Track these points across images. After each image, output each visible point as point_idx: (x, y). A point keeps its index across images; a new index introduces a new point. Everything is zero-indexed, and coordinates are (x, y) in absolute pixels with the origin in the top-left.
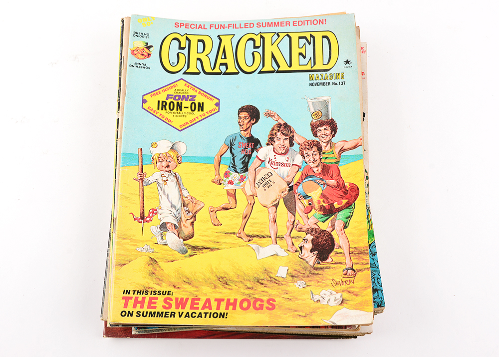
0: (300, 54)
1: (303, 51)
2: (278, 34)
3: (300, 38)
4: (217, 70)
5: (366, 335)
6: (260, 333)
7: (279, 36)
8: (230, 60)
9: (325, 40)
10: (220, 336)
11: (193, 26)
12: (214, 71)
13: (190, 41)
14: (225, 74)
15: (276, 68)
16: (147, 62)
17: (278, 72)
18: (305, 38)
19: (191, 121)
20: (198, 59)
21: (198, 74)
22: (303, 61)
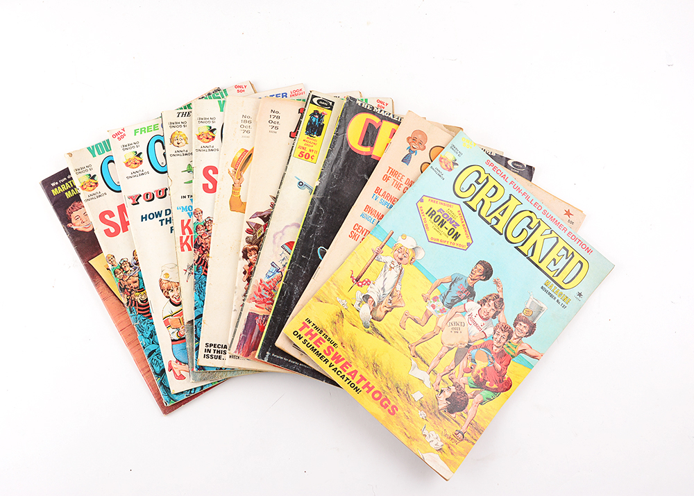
0: (554, 260)
1: (557, 259)
2: (551, 231)
3: (564, 247)
4: (488, 219)
7: (551, 233)
8: (504, 220)
9: (579, 265)
11: (499, 172)
12: (486, 218)
13: (488, 181)
14: (492, 227)
15: (530, 255)
16: (445, 173)
17: (528, 258)
18: (567, 251)
19: (441, 241)
20: (483, 200)
21: (474, 210)
22: (552, 267)
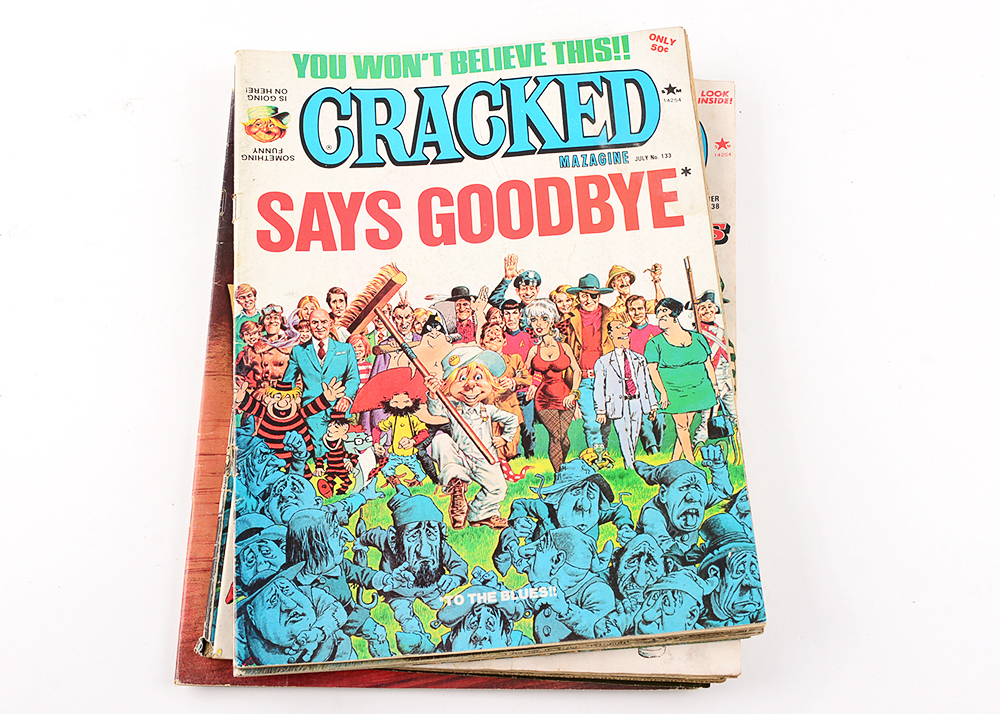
5: (728, 679)
6: (505, 676)
10: (422, 682)
